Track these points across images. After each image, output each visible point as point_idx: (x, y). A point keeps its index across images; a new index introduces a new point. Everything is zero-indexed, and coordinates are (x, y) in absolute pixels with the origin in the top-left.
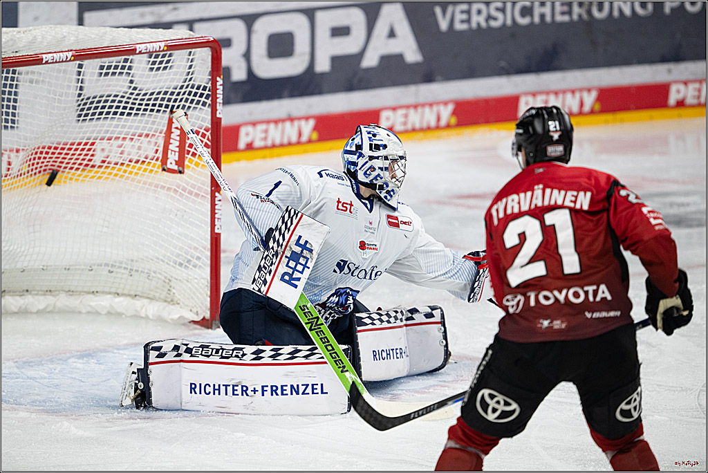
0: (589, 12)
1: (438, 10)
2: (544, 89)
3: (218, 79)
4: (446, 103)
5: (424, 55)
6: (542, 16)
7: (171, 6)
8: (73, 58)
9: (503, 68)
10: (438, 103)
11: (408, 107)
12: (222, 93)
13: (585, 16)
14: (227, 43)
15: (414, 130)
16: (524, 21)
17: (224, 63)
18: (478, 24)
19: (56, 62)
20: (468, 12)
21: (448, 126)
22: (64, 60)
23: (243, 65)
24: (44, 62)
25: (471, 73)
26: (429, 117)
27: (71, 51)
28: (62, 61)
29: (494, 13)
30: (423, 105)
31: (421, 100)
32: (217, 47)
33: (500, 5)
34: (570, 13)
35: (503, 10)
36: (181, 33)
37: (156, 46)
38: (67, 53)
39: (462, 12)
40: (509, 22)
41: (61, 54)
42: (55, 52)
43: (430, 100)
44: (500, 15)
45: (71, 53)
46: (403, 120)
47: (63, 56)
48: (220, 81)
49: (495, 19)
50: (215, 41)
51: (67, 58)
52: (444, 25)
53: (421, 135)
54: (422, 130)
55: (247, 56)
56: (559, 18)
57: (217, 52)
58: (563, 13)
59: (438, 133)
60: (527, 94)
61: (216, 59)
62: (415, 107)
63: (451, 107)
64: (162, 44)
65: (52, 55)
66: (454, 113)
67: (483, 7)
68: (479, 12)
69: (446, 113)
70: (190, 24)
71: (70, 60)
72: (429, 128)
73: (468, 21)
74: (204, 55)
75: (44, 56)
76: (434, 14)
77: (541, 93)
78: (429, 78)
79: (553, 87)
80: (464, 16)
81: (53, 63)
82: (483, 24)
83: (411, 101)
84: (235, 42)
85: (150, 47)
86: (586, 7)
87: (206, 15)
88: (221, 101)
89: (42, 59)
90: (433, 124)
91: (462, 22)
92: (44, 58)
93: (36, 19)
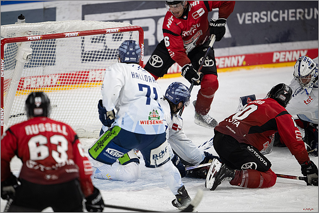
0: (304, 16)
1: (238, 15)
2: (284, 50)
3: (142, 44)
4: (241, 56)
5: (232, 35)
6: (283, 18)
7: (122, 13)
8: (78, 35)
9: (266, 40)
10: (238, 56)
11: (225, 57)
12: (143, 50)
13: (302, 18)
14: (147, 29)
15: (227, 67)
16: (276, 20)
17: (145, 38)
18: (256, 21)
19: (71, 37)
20: (251, 16)
21: (242, 65)
22: (75, 36)
23: (154, 38)
24: (66, 36)
25: (253, 42)
26: (234, 61)
27: (78, 32)
28: (74, 36)
29: (262, 16)
30: (231, 56)
31: (231, 54)
32: (141, 30)
33: (265, 13)
34: (295, 17)
35: (266, 15)
36: (126, 24)
37: (115, 30)
38: (76, 33)
39: (249, 16)
40: (269, 20)
41: (73, 33)
42: (71, 32)
43: (234, 54)
44: (265, 18)
45: (78, 33)
46: (223, 63)
47: (74, 34)
48: (143, 45)
49: (263, 19)
50: (141, 28)
51: (76, 35)
52: (241, 22)
53: (230, 69)
54: (231, 67)
55: (155, 34)
56: (291, 19)
57: (141, 33)
58: (292, 17)
59: (238, 68)
60: (276, 52)
61: (141, 36)
62: (228, 57)
63: (243, 57)
64: (118, 29)
65: (69, 33)
66: (245, 60)
67: (257, 14)
68: (256, 16)
69: (241, 59)
70: (131, 20)
71: (77, 36)
72: (234, 66)
73: (251, 20)
74: (136, 34)
75: (66, 34)
76: (237, 17)
77: (283, 51)
78: (234, 45)
79: (288, 49)
80: (250, 18)
81: (70, 37)
82: (258, 21)
83: (226, 54)
84: (150, 28)
85: (112, 30)
86: (302, 14)
87: (137, 17)
88: (143, 54)
89: (65, 35)
90: (236, 64)
91: (249, 20)
92: (66, 35)
93: (64, 18)
